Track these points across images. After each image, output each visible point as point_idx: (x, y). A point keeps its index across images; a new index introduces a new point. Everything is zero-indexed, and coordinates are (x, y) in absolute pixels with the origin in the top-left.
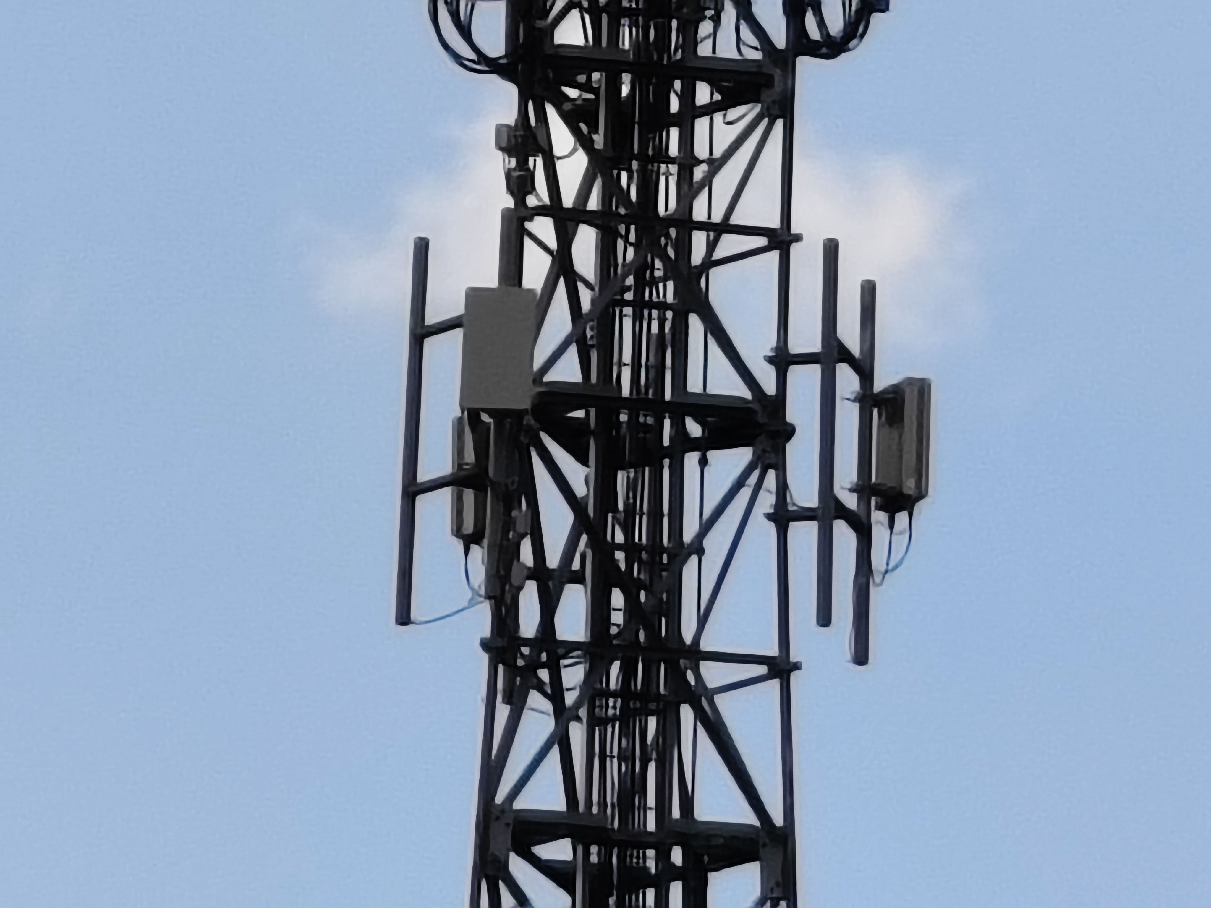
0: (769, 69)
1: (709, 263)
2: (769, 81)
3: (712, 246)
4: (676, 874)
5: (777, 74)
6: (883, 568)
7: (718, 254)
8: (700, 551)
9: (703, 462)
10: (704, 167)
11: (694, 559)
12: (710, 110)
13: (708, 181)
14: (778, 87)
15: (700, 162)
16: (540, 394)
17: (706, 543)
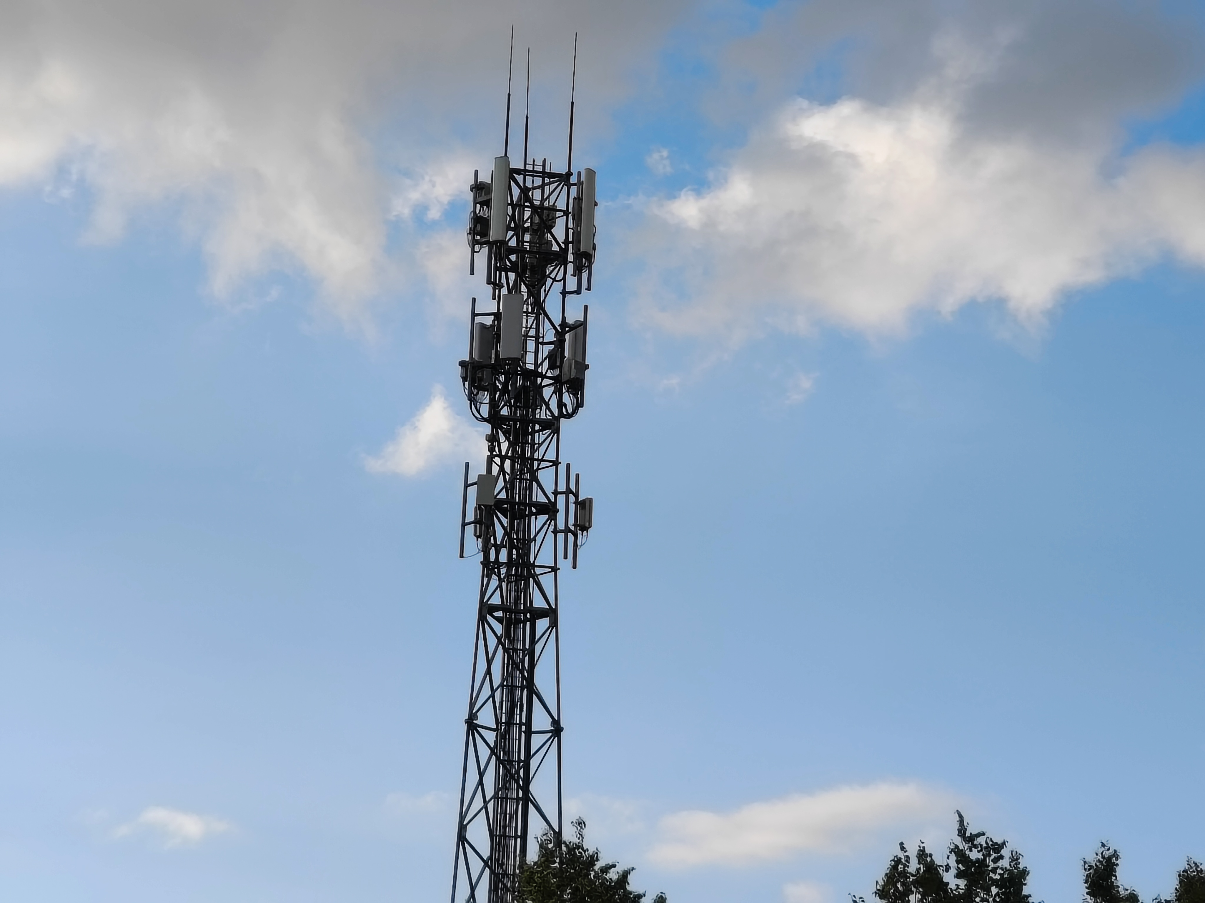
0: (553, 421)
1: (538, 469)
2: (554, 425)
3: (539, 465)
4: (528, 620)
5: (556, 422)
6: (580, 544)
7: (540, 467)
8: (535, 540)
9: (536, 518)
10: (537, 445)
11: (534, 542)
12: (538, 431)
13: (538, 449)
14: (556, 425)
15: (536, 444)
16: (496, 501)
17: (537, 538)
